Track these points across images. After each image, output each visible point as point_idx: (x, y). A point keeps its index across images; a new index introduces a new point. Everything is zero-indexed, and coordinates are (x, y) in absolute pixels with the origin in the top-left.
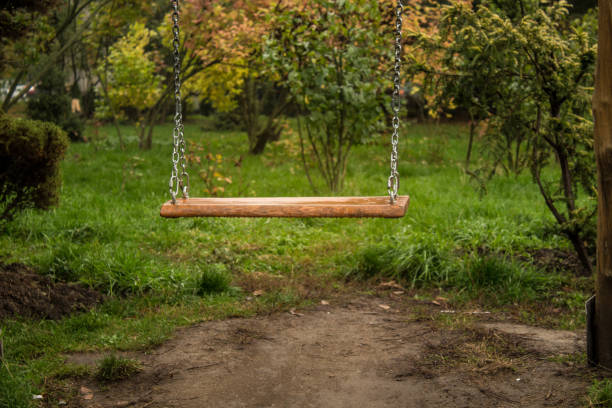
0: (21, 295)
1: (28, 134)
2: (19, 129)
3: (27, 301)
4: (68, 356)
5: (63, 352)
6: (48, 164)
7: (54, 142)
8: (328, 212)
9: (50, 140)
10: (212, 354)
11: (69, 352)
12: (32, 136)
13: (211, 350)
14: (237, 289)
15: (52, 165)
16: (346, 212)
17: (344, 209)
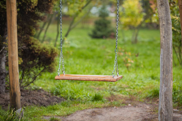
0: (38, 99)
1: (46, 49)
2: (43, 48)
3: (40, 101)
4: (44, 117)
5: (43, 116)
6: (51, 59)
7: (54, 52)
8: (96, 80)
9: (52, 51)
10: (83, 118)
11: (45, 116)
12: (47, 50)
13: (83, 117)
14: (106, 100)
15: (53, 59)
16: (101, 80)
17: (100, 79)
